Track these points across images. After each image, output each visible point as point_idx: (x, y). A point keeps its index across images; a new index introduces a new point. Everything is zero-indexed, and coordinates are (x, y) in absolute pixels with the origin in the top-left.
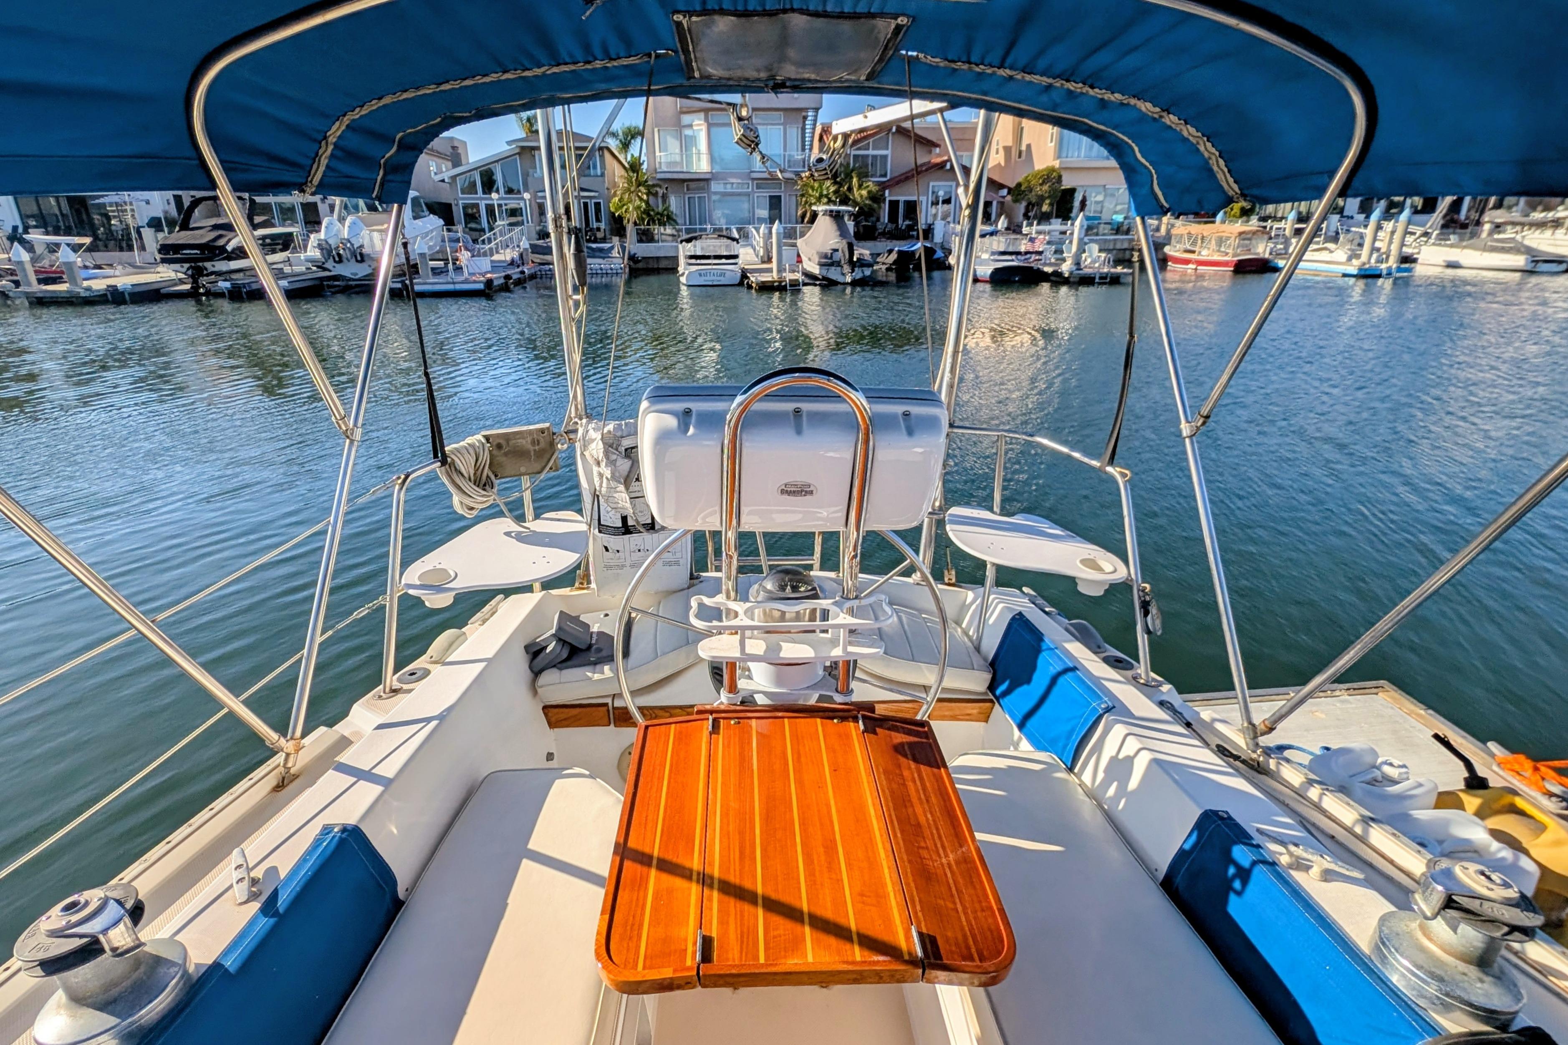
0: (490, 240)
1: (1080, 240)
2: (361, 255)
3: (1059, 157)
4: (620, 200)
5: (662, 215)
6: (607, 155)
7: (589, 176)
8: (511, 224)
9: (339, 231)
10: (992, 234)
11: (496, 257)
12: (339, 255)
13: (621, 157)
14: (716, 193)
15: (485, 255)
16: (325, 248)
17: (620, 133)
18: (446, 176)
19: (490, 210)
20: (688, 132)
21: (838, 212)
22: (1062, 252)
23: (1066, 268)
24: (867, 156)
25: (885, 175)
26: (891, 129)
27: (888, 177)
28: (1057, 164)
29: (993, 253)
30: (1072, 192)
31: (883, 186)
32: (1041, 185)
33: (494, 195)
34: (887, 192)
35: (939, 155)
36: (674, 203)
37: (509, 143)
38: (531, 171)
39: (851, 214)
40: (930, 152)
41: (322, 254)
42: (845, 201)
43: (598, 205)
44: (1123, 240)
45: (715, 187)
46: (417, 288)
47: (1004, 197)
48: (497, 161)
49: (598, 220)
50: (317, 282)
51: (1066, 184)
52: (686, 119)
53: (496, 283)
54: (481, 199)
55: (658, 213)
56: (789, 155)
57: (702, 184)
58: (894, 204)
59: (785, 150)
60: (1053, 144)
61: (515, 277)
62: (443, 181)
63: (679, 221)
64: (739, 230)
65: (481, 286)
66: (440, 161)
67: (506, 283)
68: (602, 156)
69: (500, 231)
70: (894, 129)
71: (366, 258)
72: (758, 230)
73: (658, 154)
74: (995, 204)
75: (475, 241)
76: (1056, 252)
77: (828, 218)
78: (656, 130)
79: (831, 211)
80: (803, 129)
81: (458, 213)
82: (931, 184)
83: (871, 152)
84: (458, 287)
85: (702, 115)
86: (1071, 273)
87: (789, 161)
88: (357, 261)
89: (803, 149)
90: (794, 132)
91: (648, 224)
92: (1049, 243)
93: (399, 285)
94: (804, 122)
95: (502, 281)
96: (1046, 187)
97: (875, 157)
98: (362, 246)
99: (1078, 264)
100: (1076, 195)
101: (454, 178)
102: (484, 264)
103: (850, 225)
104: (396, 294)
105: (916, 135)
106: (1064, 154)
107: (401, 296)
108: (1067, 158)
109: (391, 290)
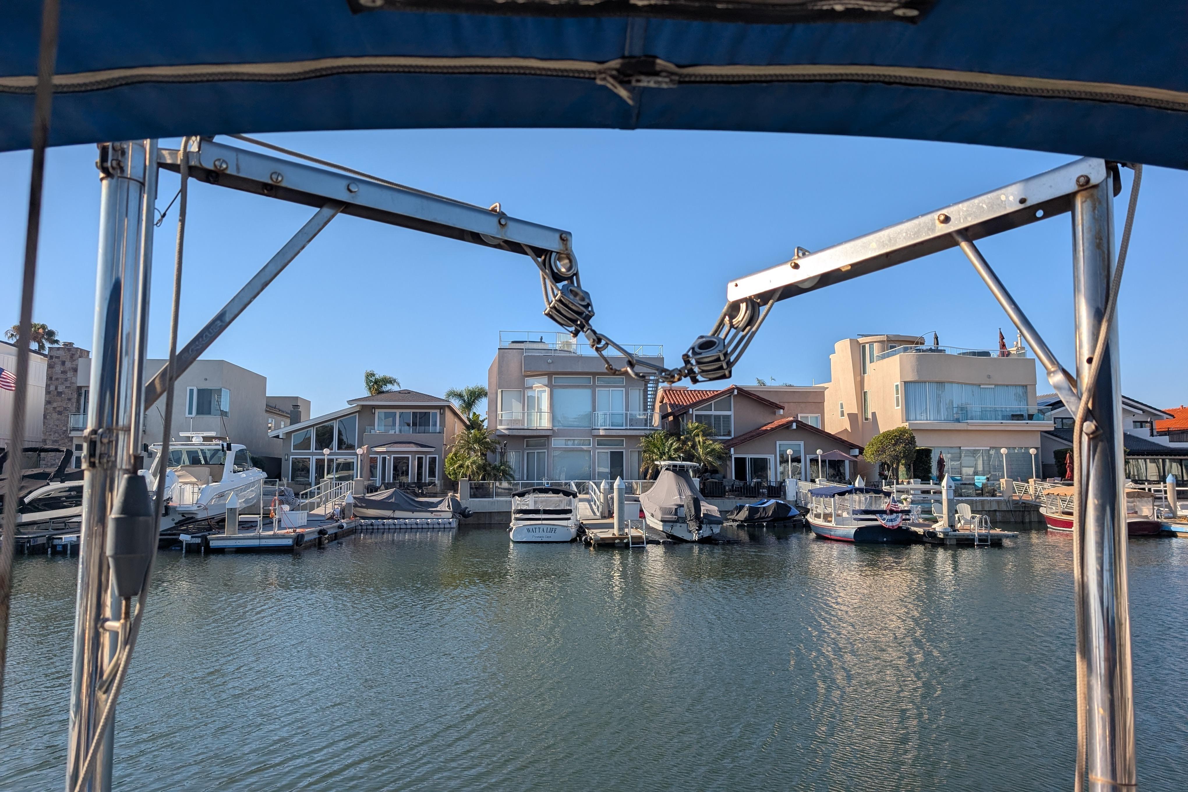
0: (312, 494)
1: (950, 499)
2: (167, 508)
3: (907, 420)
4: (455, 454)
5: (498, 470)
6: (448, 414)
7: (429, 433)
8: (338, 479)
10: (850, 492)
11: (315, 512)
13: (463, 416)
14: (556, 449)
15: (304, 508)
17: (464, 394)
18: (281, 433)
19: (320, 464)
20: (529, 393)
21: (682, 467)
22: (929, 512)
23: (939, 527)
24: (709, 416)
25: (729, 434)
26: (732, 393)
27: (733, 436)
28: (906, 425)
29: (855, 512)
30: (927, 452)
31: (728, 445)
32: (894, 445)
33: (326, 451)
34: (732, 449)
35: (783, 417)
36: (512, 458)
37: (350, 402)
38: (368, 428)
39: (696, 471)
40: (775, 413)
42: (690, 457)
43: (433, 461)
45: (555, 443)
46: (213, 544)
47: (856, 456)
48: (335, 419)
49: (432, 473)
51: (921, 443)
52: (529, 381)
53: (306, 538)
54: (313, 454)
55: (494, 469)
56: (631, 414)
57: (542, 440)
58: (740, 463)
59: (627, 410)
60: (900, 407)
61: (330, 532)
62: (277, 437)
63: (516, 475)
64: (578, 485)
65: (289, 542)
66: (279, 418)
67: (320, 538)
68: (443, 415)
69: (326, 485)
70: (736, 392)
71: (170, 512)
72: (598, 485)
73: (499, 412)
74: (847, 463)
75: (297, 495)
76: (923, 512)
77: (671, 473)
78: (499, 391)
79: (675, 466)
80: (645, 391)
81: (287, 468)
82: (778, 443)
83: (713, 413)
84: (264, 542)
85: (545, 378)
86: (946, 534)
87: (631, 420)
89: (645, 409)
90: (636, 394)
91: (484, 479)
92: (913, 502)
93: (198, 541)
94: (646, 385)
95: (316, 536)
96: (900, 448)
97: (717, 417)
98: (170, 499)
99: (952, 526)
100: (932, 455)
101: (288, 434)
102: (301, 517)
103: (696, 481)
104: (192, 550)
105: (758, 397)
106: (912, 417)
107: (198, 552)
108: (916, 420)
109: (189, 545)
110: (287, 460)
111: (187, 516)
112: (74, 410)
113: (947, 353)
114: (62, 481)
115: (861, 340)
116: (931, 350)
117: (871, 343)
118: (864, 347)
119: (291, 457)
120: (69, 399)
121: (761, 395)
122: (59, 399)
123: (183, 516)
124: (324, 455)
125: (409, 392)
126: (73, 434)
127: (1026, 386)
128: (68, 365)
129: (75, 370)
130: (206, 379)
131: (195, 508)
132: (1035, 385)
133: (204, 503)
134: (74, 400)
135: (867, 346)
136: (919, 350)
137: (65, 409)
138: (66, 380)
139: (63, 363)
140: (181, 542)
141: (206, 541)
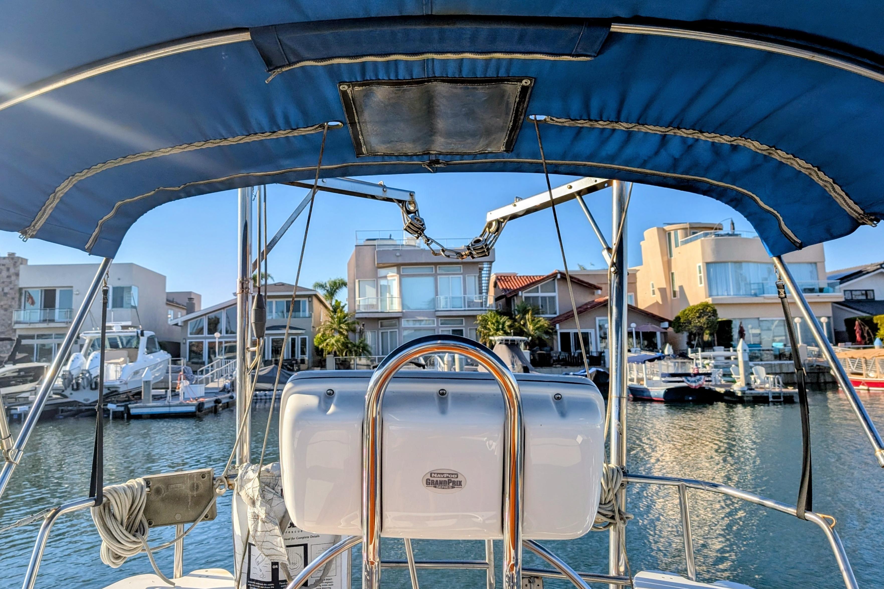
0: (207, 371)
1: (745, 363)
2: (96, 383)
3: (710, 296)
4: (323, 335)
5: (358, 347)
6: (315, 301)
7: (300, 317)
8: (227, 358)
9: (82, 364)
10: (659, 358)
11: (211, 385)
12: (78, 384)
13: (327, 303)
14: (406, 329)
15: (201, 382)
16: (68, 379)
17: (328, 285)
18: (180, 321)
19: (212, 347)
20: (383, 282)
21: (513, 341)
22: (730, 375)
23: (738, 388)
24: (537, 297)
25: (555, 313)
26: (556, 276)
27: (558, 314)
28: (710, 301)
29: (663, 375)
30: (729, 323)
31: (554, 321)
32: (699, 317)
33: (217, 335)
34: (558, 326)
35: (601, 296)
36: (369, 338)
39: (526, 344)
40: (593, 293)
41: (64, 383)
42: (520, 332)
43: (304, 341)
44: (788, 365)
45: (404, 323)
46: (133, 411)
47: (666, 329)
48: (223, 308)
49: (303, 353)
50: (53, 408)
51: (723, 316)
52: (382, 272)
53: (206, 406)
54: (206, 338)
55: (355, 346)
56: (469, 298)
57: (394, 321)
58: (565, 336)
59: (465, 293)
60: (703, 285)
61: (224, 401)
62: (177, 325)
63: (372, 352)
64: (426, 359)
65: (193, 409)
66: (176, 310)
67: (216, 406)
68: (310, 302)
69: (218, 363)
70: (559, 276)
72: (442, 358)
73: (357, 299)
74: (658, 334)
75: (195, 372)
76: (724, 375)
77: (504, 346)
78: (357, 281)
79: (507, 340)
80: (480, 278)
81: (185, 350)
82: (597, 319)
83: (540, 294)
84: (173, 410)
85: (395, 269)
86: (743, 392)
87: (468, 302)
88: (92, 389)
89: (481, 293)
90: (472, 280)
91: (346, 355)
92: (716, 367)
93: (122, 409)
94: (480, 272)
95: (212, 404)
96: (703, 320)
97: (544, 298)
99: (748, 385)
100: (733, 326)
101: (186, 322)
102: (200, 390)
103: (527, 353)
104: (118, 417)
105: (579, 280)
106: (714, 293)
107: (122, 418)
108: (718, 295)
109: (114, 413)
110: (185, 344)
111: (112, 389)
112: (17, 307)
113: (743, 236)
114: (14, 364)
115: (667, 228)
116: (728, 235)
117: (676, 230)
118: (669, 234)
119: (188, 341)
120: (13, 299)
121: (581, 278)
122: (5, 298)
123: (109, 389)
124: (215, 338)
125: (283, 284)
126: (16, 326)
127: (815, 263)
128: (12, 270)
129: (17, 275)
130: (119, 279)
131: (118, 383)
132: (823, 262)
133: (124, 379)
134: (17, 299)
135: (672, 233)
136: (718, 235)
137: (10, 306)
138: (10, 283)
139: (8, 269)
140: (108, 410)
141: (128, 410)
